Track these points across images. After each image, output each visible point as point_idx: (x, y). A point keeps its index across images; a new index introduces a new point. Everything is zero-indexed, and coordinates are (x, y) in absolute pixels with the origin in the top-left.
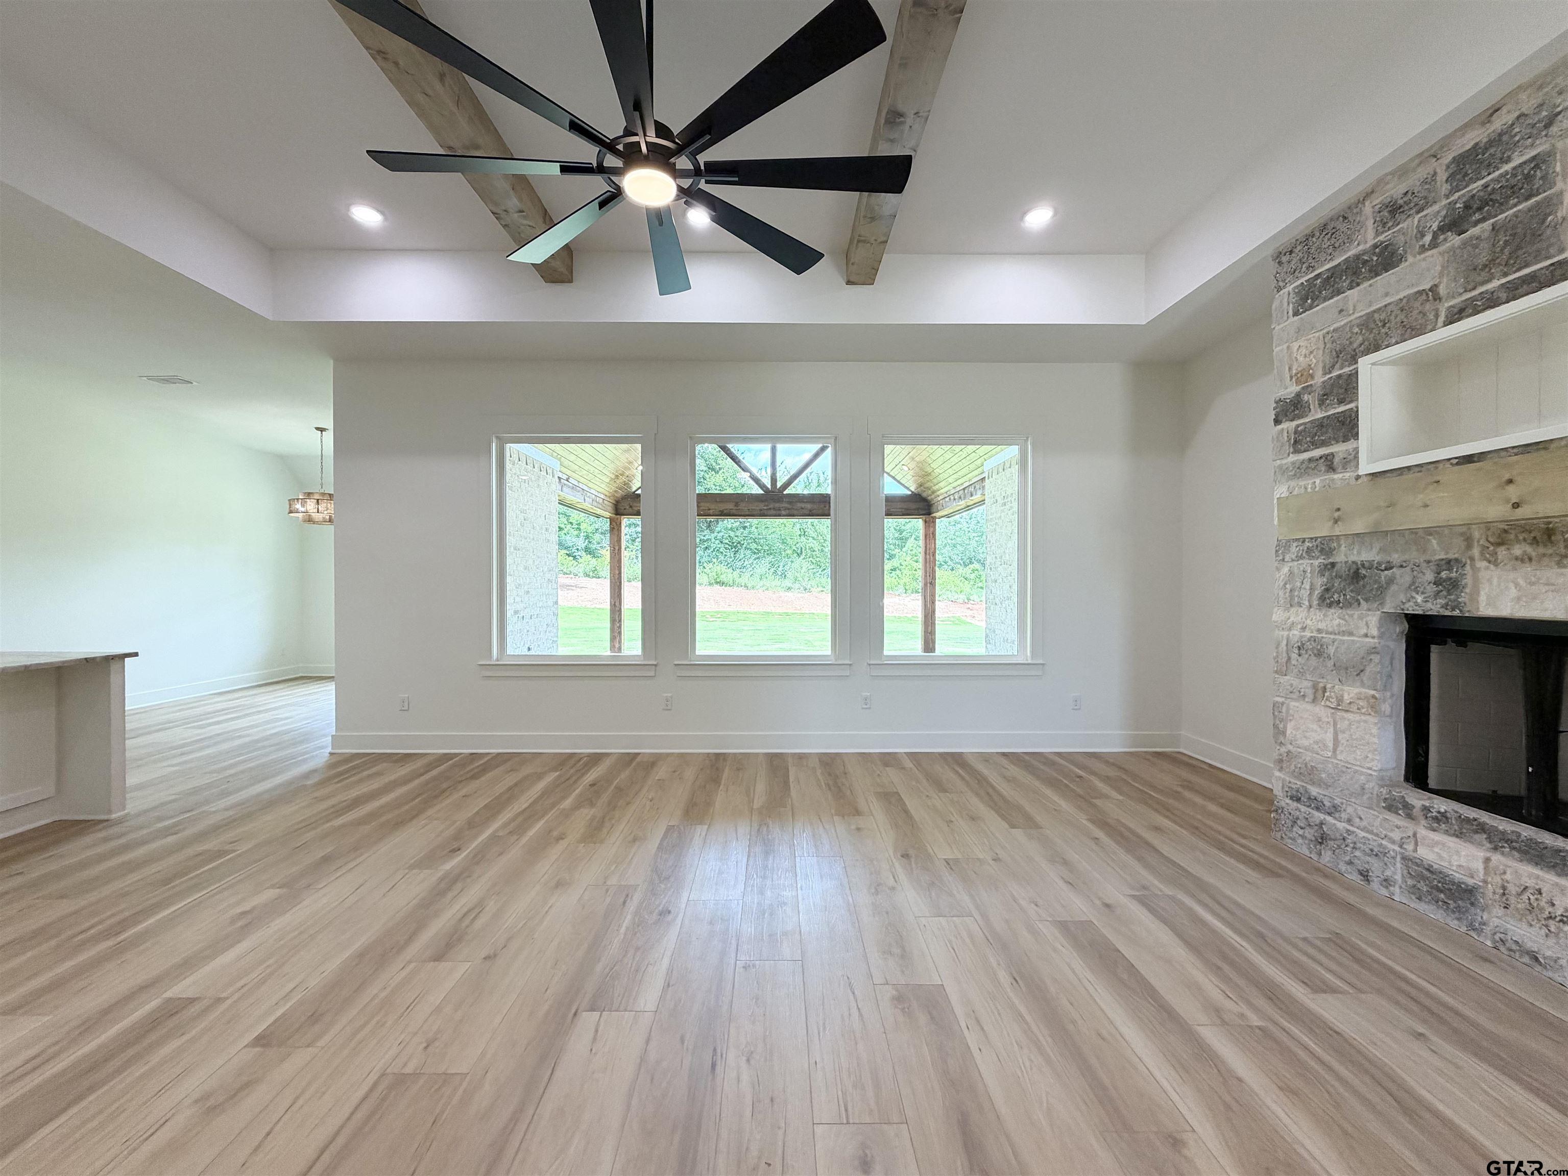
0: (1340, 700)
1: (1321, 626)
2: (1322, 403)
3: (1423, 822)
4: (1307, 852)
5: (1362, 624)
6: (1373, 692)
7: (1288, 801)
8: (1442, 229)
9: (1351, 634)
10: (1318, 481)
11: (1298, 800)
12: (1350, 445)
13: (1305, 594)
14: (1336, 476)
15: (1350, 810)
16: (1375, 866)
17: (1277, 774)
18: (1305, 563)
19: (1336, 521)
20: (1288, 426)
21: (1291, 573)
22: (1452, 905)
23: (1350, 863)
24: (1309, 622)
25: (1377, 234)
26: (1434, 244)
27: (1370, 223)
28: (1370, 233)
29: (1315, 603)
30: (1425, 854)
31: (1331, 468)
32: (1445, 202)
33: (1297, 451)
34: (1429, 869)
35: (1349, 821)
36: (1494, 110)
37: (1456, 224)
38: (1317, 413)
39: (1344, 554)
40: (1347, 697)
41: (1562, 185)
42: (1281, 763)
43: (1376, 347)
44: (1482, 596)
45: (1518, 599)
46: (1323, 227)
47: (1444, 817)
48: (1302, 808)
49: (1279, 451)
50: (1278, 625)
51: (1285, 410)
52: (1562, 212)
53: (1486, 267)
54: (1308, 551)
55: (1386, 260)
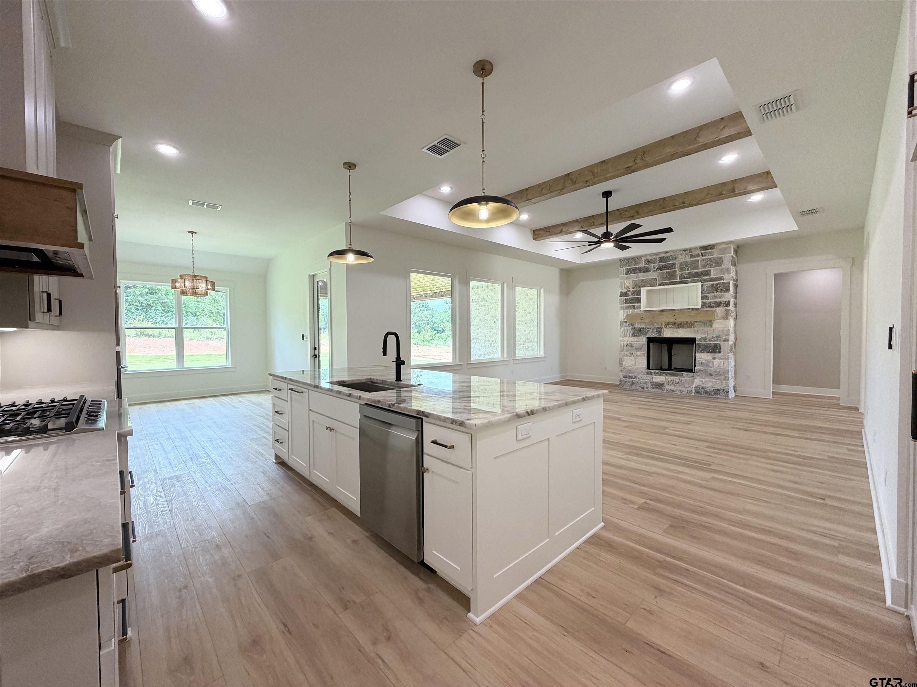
0: (637, 355)
1: (632, 340)
2: (632, 294)
3: (654, 375)
4: (629, 388)
5: (641, 340)
6: (643, 352)
7: (624, 378)
8: (658, 269)
9: (639, 342)
10: (631, 311)
12: (639, 304)
13: (628, 334)
14: (635, 310)
15: (638, 376)
16: (645, 386)
17: (621, 373)
18: (628, 327)
19: (642, 320)
20: (623, 298)
21: (624, 329)
23: (640, 386)
24: (629, 340)
25: (645, 265)
26: (656, 271)
27: (643, 262)
28: (643, 264)
29: (631, 336)
30: (654, 380)
31: (634, 308)
32: (658, 264)
33: (625, 304)
34: (655, 383)
35: (639, 379)
36: (667, 252)
37: (660, 269)
38: (631, 297)
39: (637, 326)
40: (638, 354)
41: (677, 269)
42: (621, 371)
43: (645, 287)
44: (665, 334)
45: (671, 334)
46: (633, 258)
47: (658, 373)
48: (627, 379)
49: (621, 303)
50: (621, 341)
51: (623, 294)
52: (677, 274)
53: (665, 278)
54: (629, 325)
55: (647, 270)
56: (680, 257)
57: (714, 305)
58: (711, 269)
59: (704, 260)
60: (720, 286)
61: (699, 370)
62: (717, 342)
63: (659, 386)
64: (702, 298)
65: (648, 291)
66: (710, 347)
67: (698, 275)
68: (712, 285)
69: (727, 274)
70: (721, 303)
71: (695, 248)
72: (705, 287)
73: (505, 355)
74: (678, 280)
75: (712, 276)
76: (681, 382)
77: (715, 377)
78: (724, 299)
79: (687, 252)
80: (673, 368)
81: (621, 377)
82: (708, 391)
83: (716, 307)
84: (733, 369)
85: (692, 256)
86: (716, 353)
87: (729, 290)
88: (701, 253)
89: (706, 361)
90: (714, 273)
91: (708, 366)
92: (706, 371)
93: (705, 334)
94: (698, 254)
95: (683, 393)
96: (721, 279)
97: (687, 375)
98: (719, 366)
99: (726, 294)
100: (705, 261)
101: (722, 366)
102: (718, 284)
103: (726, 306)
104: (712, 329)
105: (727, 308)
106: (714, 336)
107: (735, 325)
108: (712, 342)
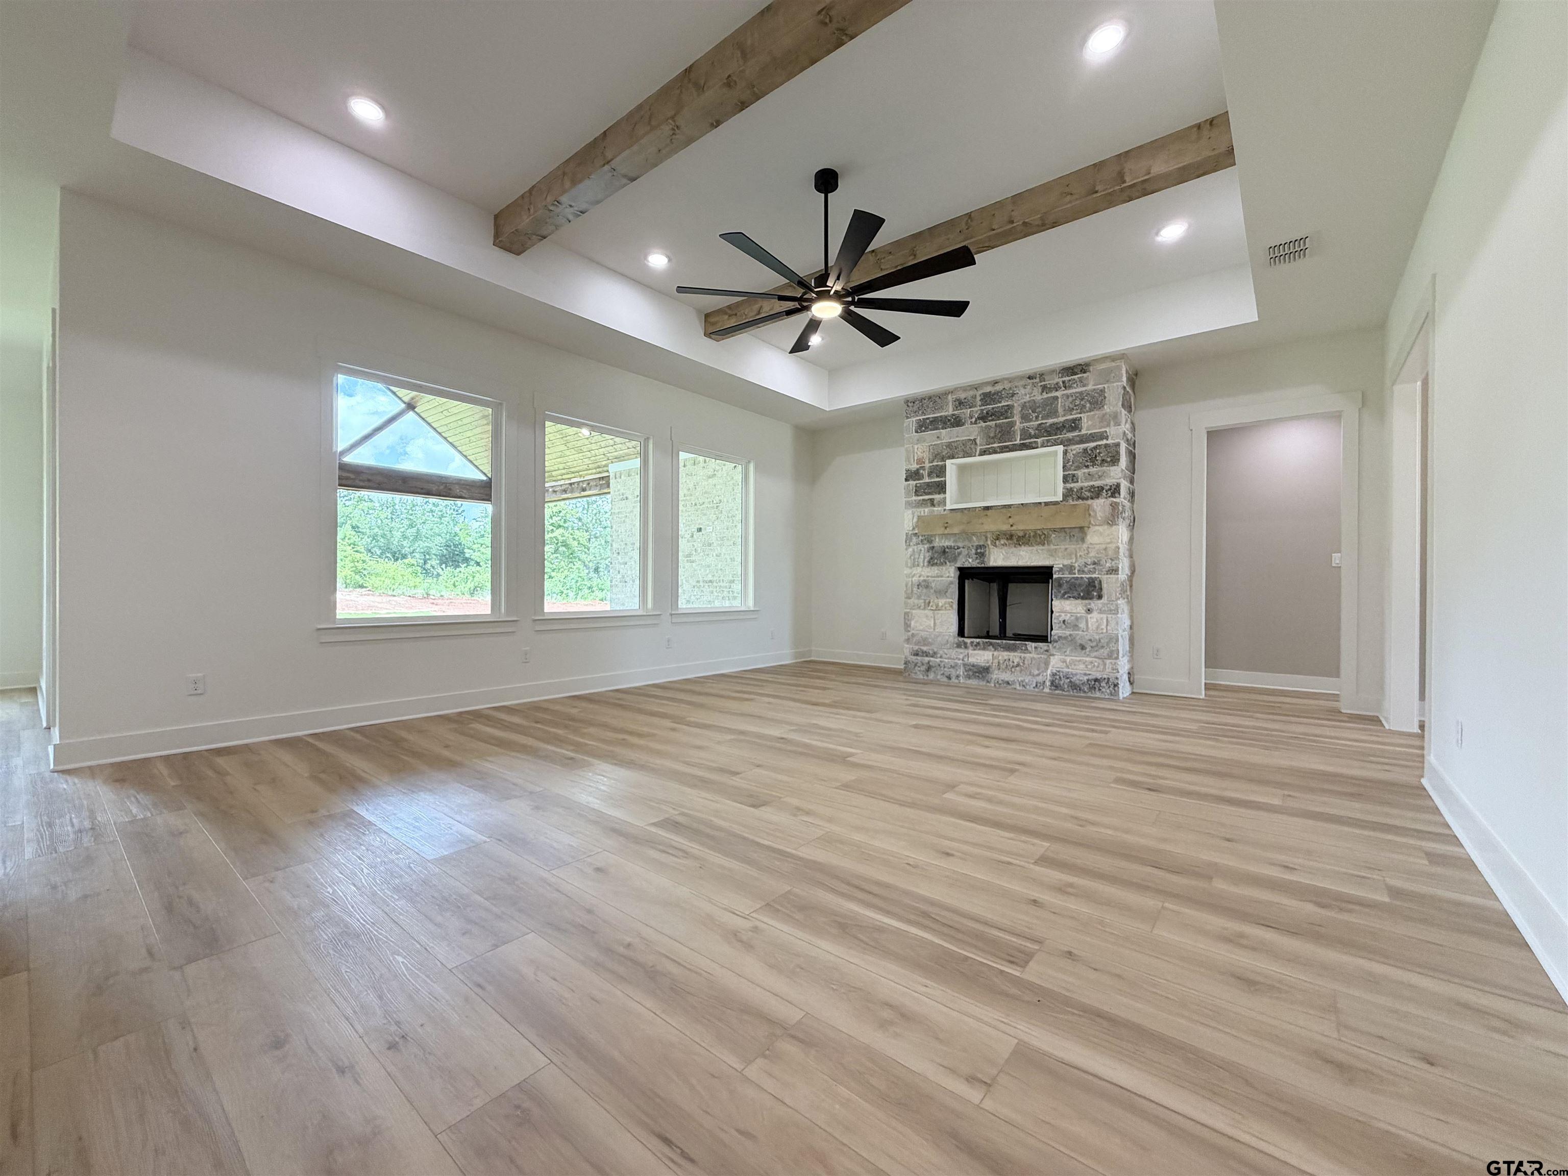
0: (937, 606)
1: (930, 574)
2: (929, 475)
3: (971, 648)
4: (922, 677)
5: (947, 572)
6: (951, 600)
7: (912, 657)
8: (979, 418)
9: (942, 577)
10: (926, 510)
11: (917, 655)
12: (942, 496)
13: (921, 560)
14: (935, 509)
15: (941, 652)
16: (953, 673)
17: (906, 646)
18: (920, 547)
19: (946, 528)
20: (912, 483)
21: (914, 550)
22: (980, 676)
23: (943, 674)
24: (923, 573)
25: (954, 410)
26: (975, 423)
27: (951, 405)
28: (951, 409)
29: (926, 564)
30: (972, 660)
31: (933, 505)
32: (979, 408)
33: (917, 495)
34: (973, 666)
35: (941, 657)
36: (996, 382)
37: (983, 418)
38: (927, 480)
39: (938, 543)
40: (940, 604)
41: (1017, 418)
42: (908, 641)
43: (953, 458)
44: (992, 559)
45: (1003, 559)
46: (930, 398)
47: (978, 643)
48: (919, 658)
49: (908, 494)
50: (908, 576)
51: (912, 475)
52: (1016, 428)
53: (993, 438)
54: (922, 541)
55: (957, 422)
56: (1023, 391)
57: (1088, 494)
58: (1081, 415)
59: (1068, 397)
60: (1099, 453)
61: (1060, 637)
62: (1093, 576)
63: (980, 672)
64: (1065, 479)
65: (962, 469)
66: (1080, 585)
67: (1058, 429)
68: (1085, 450)
69: (1115, 426)
70: (1103, 488)
71: (1053, 372)
72: (1070, 456)
73: (650, 605)
74: (1018, 442)
75: (1084, 432)
76: (1024, 663)
77: (1090, 651)
78: (1109, 481)
79: (1034, 381)
80: (1009, 633)
81: (907, 652)
82: (1077, 682)
83: (1092, 498)
84: (1126, 634)
85: (1044, 388)
86: (1091, 599)
87: (1119, 460)
88: (1064, 382)
89: (1073, 618)
90: (1088, 425)
91: (1076, 627)
92: (1072, 640)
93: (1071, 559)
94: (1057, 384)
95: (1028, 687)
96: (1102, 436)
97: (1036, 648)
98: (1097, 628)
99: (1112, 468)
100: (1070, 399)
101: (1104, 626)
102: (1095, 448)
103: (1113, 496)
104: (1085, 546)
105: (1114, 500)
106: (1089, 561)
107: (1131, 539)
108: (1083, 576)
